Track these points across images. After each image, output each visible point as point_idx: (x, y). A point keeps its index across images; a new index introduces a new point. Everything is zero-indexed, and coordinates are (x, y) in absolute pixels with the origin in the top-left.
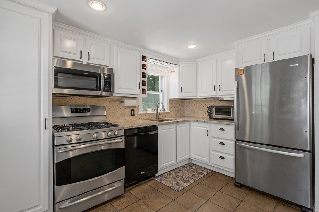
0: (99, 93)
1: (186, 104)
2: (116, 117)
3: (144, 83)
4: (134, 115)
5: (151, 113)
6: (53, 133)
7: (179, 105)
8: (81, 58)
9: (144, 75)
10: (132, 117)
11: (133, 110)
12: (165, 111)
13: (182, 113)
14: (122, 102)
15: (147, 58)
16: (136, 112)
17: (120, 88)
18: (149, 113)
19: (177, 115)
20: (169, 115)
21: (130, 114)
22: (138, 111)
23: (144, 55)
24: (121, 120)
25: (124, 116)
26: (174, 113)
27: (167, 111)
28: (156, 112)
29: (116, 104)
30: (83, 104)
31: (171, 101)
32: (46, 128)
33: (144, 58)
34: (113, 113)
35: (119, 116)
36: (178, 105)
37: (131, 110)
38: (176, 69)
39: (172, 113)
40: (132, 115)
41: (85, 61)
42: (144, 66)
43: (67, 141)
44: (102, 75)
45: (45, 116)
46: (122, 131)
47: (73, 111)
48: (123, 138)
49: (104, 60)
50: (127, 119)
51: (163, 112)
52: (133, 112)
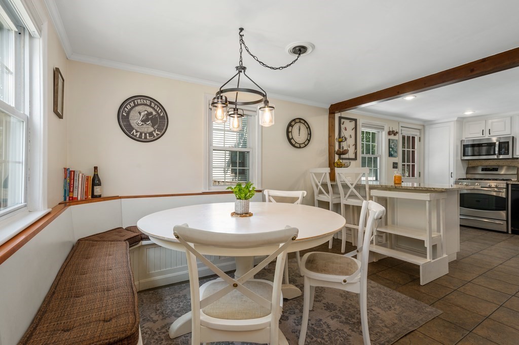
8: (483, 135)
32: (451, 177)
44: (497, 143)
45: (452, 170)
46: (503, 184)
47: (483, 170)
48: (504, 190)
49: (505, 130)
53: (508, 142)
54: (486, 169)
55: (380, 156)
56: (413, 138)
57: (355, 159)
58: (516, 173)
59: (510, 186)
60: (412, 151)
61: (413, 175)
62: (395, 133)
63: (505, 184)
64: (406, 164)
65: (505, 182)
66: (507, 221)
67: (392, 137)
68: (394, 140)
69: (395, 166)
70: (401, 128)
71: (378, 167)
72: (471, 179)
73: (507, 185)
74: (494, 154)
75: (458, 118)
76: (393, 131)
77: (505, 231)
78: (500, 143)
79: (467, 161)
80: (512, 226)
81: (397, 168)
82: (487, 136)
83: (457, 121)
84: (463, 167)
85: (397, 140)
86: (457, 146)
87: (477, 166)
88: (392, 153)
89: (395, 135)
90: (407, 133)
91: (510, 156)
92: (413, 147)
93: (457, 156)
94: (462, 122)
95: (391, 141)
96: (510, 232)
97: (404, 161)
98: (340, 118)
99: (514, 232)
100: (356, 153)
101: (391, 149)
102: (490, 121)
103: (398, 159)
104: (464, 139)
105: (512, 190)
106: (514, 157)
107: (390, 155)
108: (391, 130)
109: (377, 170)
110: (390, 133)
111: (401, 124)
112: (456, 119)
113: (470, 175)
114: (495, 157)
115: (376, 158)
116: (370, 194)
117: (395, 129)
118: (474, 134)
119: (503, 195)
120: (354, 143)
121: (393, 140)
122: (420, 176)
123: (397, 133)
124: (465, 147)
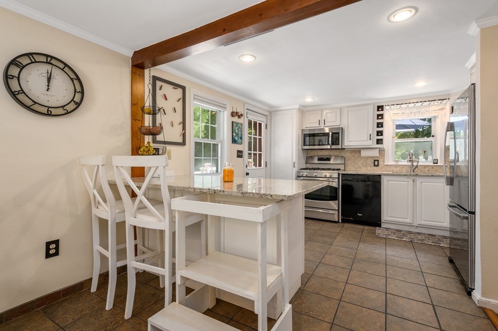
2: (356, 166)
3: (379, 133)
4: (378, 165)
5: (405, 165)
8: (319, 125)
9: (379, 125)
10: (376, 168)
11: (378, 161)
12: (437, 163)
14: (360, 153)
15: (384, 107)
16: (381, 163)
18: (402, 165)
21: (373, 164)
22: (384, 161)
23: (380, 104)
24: (363, 170)
27: (439, 164)
32: (294, 167)
33: (380, 108)
34: (354, 162)
35: (361, 165)
37: (375, 161)
40: (375, 166)
42: (379, 116)
44: (331, 133)
45: (294, 161)
46: (335, 174)
47: (319, 160)
48: (337, 180)
49: (336, 121)
50: (369, 168)
51: (432, 164)
52: (376, 163)
53: (338, 133)
54: (321, 158)
55: (222, 143)
56: (260, 124)
57: (183, 143)
58: (343, 163)
59: (340, 175)
60: (259, 138)
61: (260, 165)
62: (240, 116)
63: (337, 174)
64: (252, 152)
65: (337, 172)
66: (338, 210)
67: (236, 119)
68: (239, 123)
69: (240, 154)
70: (246, 111)
71: (219, 156)
72: (310, 169)
73: (339, 174)
74: (328, 144)
75: (300, 105)
76: (237, 112)
77: (337, 221)
78: (333, 134)
79: (306, 151)
80: (342, 215)
81: (242, 157)
82: (322, 126)
83: (299, 109)
84: (304, 157)
85: (242, 124)
86: (299, 135)
87: (314, 156)
88: (236, 138)
89: (239, 117)
90: (254, 118)
91: (340, 147)
92: (260, 135)
93: (299, 145)
94: (304, 111)
95: (235, 124)
96: (340, 221)
97: (250, 149)
98: (155, 79)
99: (344, 221)
100: (184, 135)
101: (234, 134)
102: (325, 112)
103: (244, 147)
104: (304, 128)
105: (342, 179)
106: (343, 147)
107: (234, 141)
108: (235, 111)
109: (218, 159)
110: (233, 114)
111: (247, 106)
112: (297, 106)
113: (309, 165)
114: (329, 147)
115: (215, 146)
116: (170, 205)
117: (240, 111)
118: (312, 124)
119: (335, 185)
120: (181, 120)
121: (237, 123)
122: (266, 166)
123: (242, 115)
124: (305, 136)
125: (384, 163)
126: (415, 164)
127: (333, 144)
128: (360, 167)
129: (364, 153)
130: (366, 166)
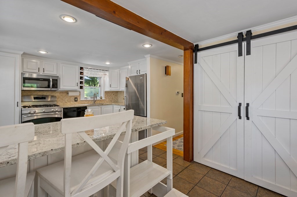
0: (49, 89)
1: (119, 94)
2: (64, 102)
3: (81, 83)
5: (90, 100)
6: (21, 108)
7: (114, 95)
8: (39, 71)
9: (81, 78)
10: (76, 102)
11: (77, 98)
13: (116, 100)
14: (68, 93)
15: (84, 68)
16: (78, 99)
17: (64, 86)
18: (89, 100)
19: (111, 101)
20: (105, 101)
22: (80, 98)
23: (82, 66)
24: (68, 104)
25: (70, 101)
26: (109, 100)
27: (103, 99)
28: (93, 99)
29: (64, 94)
30: (42, 94)
31: (106, 93)
32: (18, 106)
33: (81, 68)
34: (62, 100)
35: (67, 101)
36: (112, 95)
37: (75, 98)
38: (107, 73)
39: (108, 100)
40: (75, 101)
41: (41, 73)
42: (81, 73)
43: (29, 112)
44: (51, 80)
45: (17, 101)
47: (35, 98)
50: (72, 103)
51: (100, 99)
52: (76, 99)
53: (57, 80)
59: (63, 109)
74: (49, 87)
106: (59, 90)
125: (80, 99)
126: (95, 99)
127: (53, 87)
128: (67, 102)
129: (70, 94)
130: (70, 102)
